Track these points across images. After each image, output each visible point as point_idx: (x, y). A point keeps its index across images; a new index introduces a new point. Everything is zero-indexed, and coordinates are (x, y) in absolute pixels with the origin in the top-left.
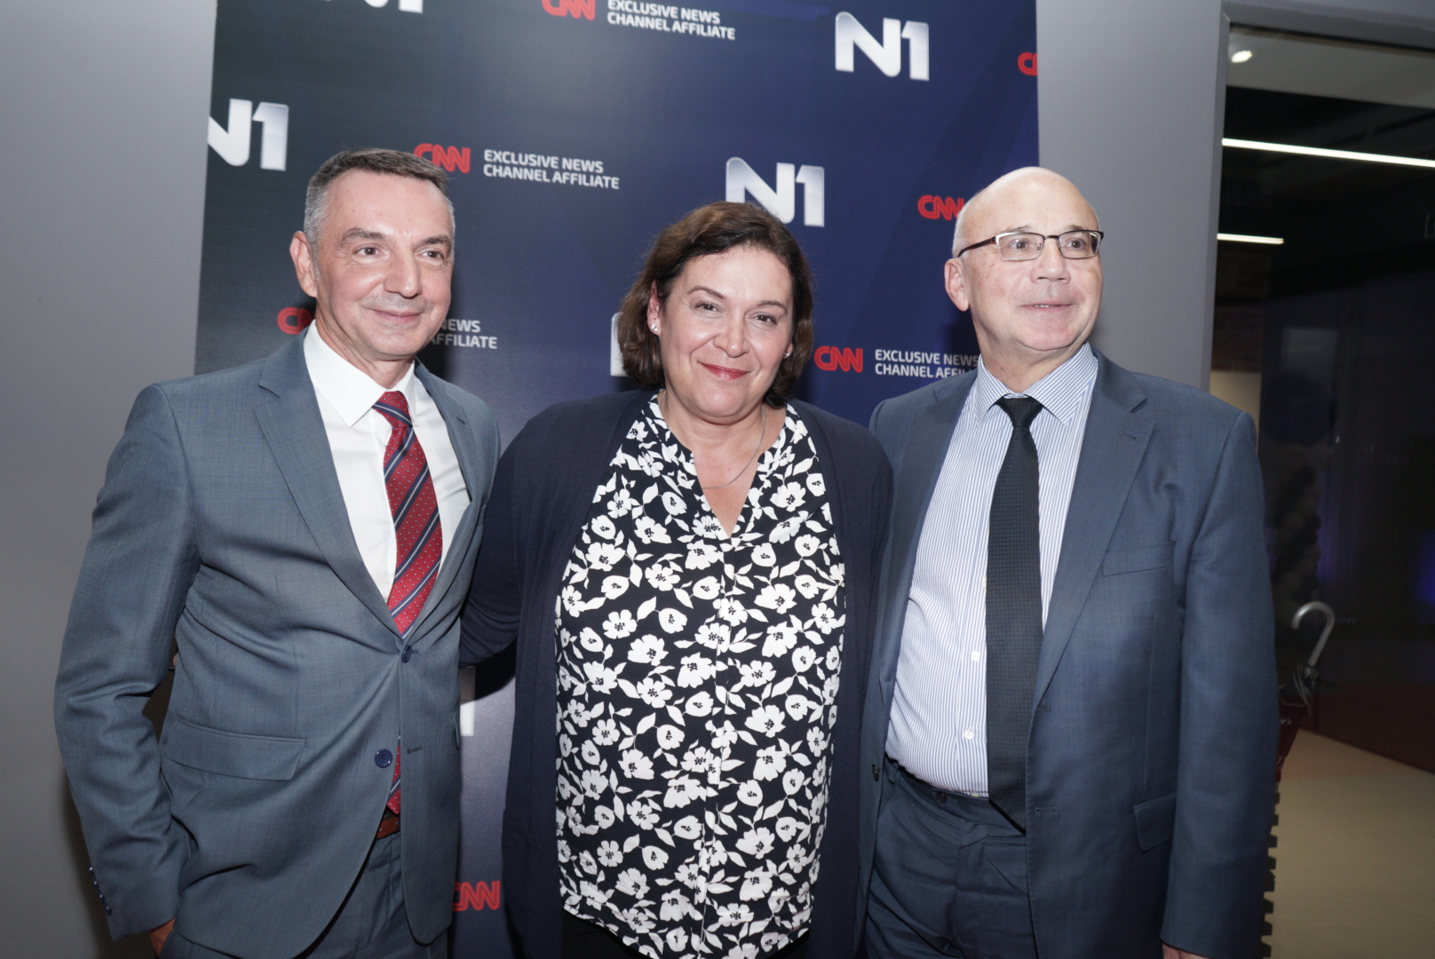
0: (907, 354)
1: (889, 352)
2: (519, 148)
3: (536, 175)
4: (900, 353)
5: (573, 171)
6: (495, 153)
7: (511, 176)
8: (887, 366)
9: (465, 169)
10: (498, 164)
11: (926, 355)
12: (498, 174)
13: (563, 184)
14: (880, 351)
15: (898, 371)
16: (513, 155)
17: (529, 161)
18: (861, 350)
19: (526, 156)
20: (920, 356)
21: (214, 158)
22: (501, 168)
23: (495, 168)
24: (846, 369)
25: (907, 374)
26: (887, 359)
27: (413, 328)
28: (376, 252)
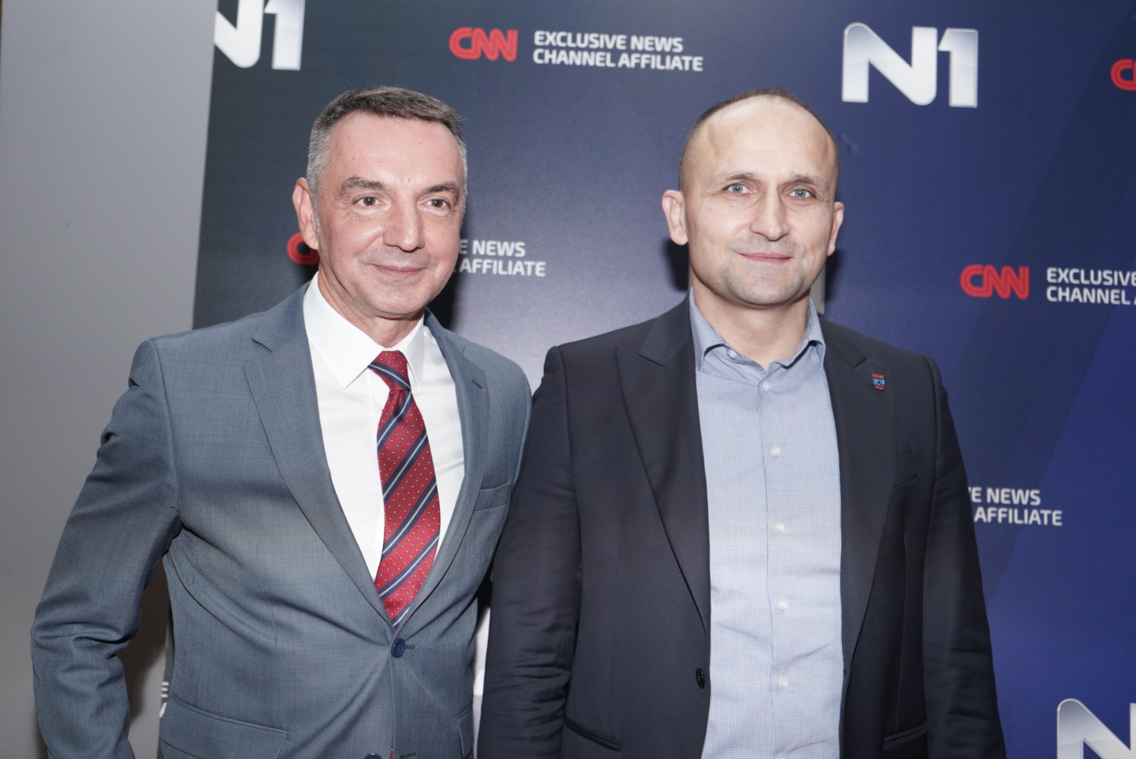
0: (1092, 273)
1: (1066, 271)
2: (578, 26)
3: (598, 59)
4: (1083, 273)
5: (643, 52)
6: (548, 34)
7: (566, 62)
8: (1064, 290)
9: (511, 56)
10: (551, 48)
11: (1121, 274)
12: (550, 60)
13: (631, 69)
14: (1054, 270)
15: (1079, 297)
16: (570, 36)
17: (590, 43)
18: (1027, 270)
19: (586, 36)
20: (1112, 276)
21: (221, 60)
22: (554, 52)
23: (547, 52)
24: (1005, 295)
25: (1092, 300)
26: (1063, 280)
27: (414, 284)
28: (377, 202)
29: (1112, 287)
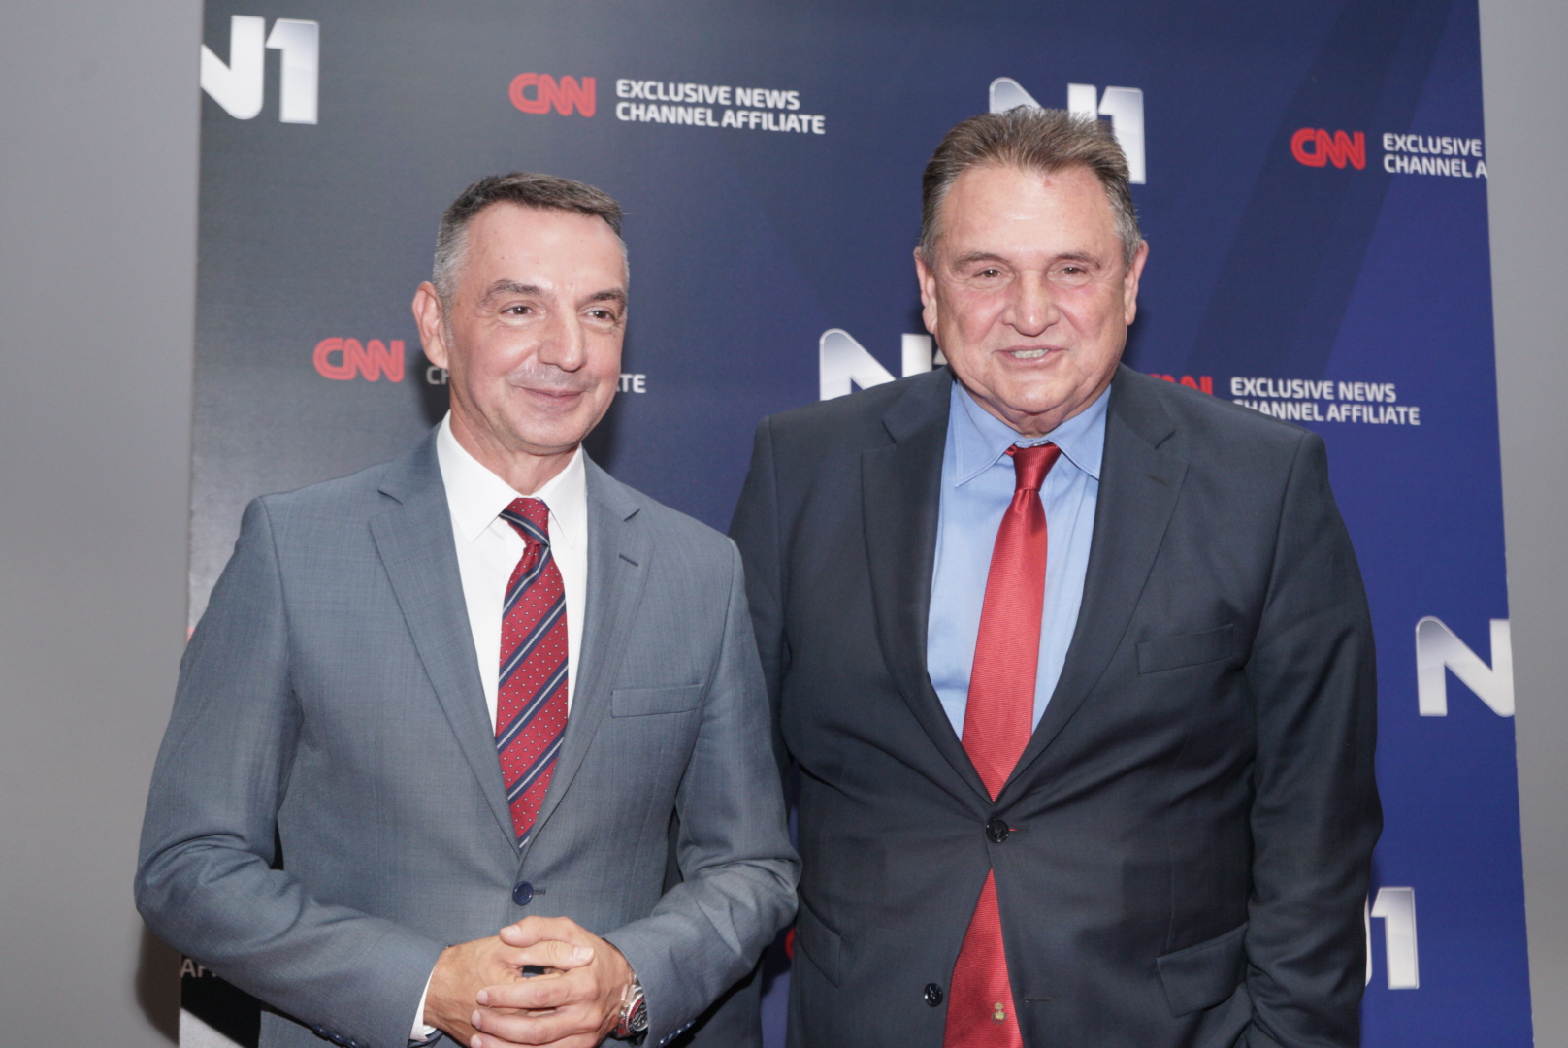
0: (1281, 384)
1: (1253, 382)
4: (1271, 384)
11: (1312, 385)
14: (1240, 380)
18: (1210, 380)
26: (1250, 393)
27: (572, 410)
28: (529, 311)
29: (1302, 400)
